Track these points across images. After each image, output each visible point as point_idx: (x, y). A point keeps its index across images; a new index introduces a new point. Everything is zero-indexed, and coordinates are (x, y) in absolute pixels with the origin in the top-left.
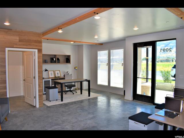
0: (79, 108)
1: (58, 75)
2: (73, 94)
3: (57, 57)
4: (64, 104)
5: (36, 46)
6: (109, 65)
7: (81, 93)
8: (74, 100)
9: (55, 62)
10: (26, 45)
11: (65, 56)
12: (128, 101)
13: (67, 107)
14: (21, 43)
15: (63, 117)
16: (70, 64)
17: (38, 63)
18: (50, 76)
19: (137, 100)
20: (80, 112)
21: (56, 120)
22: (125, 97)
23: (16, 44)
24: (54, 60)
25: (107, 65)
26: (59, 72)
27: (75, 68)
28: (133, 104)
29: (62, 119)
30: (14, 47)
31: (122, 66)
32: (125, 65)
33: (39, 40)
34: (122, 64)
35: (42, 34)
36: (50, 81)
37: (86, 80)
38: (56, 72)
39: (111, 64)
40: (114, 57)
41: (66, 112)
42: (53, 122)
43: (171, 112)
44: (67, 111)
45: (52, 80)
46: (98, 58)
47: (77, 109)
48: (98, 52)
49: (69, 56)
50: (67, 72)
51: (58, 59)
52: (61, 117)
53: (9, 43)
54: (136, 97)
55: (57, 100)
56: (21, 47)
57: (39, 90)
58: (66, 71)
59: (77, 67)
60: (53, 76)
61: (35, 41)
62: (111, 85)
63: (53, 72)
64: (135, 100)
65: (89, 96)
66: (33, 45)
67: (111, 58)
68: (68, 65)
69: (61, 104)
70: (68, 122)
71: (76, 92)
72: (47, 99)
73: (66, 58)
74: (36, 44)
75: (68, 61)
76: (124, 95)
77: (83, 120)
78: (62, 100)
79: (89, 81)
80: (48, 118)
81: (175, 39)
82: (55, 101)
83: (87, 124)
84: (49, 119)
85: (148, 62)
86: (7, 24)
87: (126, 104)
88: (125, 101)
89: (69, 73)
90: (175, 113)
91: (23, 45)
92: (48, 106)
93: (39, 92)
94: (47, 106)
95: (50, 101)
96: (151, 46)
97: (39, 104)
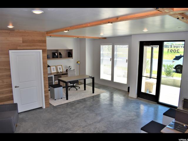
0: (86, 109)
1: (60, 70)
2: (77, 90)
3: (59, 51)
4: (70, 102)
5: (41, 46)
6: (113, 59)
7: (85, 89)
8: (79, 98)
9: (57, 57)
10: (30, 46)
11: (67, 50)
12: (133, 99)
13: (74, 108)
14: (24, 44)
15: (72, 120)
16: (72, 58)
17: (43, 64)
18: (53, 72)
19: (141, 98)
20: (88, 113)
21: (66, 124)
22: (129, 95)
23: (20, 46)
24: (55, 55)
25: (111, 60)
26: (61, 67)
27: (77, 63)
28: (138, 103)
29: (72, 122)
30: (18, 48)
31: (127, 62)
32: (129, 61)
33: (43, 39)
34: (127, 60)
35: (46, 33)
36: (52, 77)
37: (91, 77)
38: (58, 67)
39: (115, 59)
40: (117, 53)
41: (73, 114)
42: (64, 127)
43: (181, 125)
44: (74, 112)
45: (55, 75)
46: (101, 52)
47: (84, 109)
48: (101, 46)
49: (71, 50)
50: (70, 67)
51: (60, 54)
52: (70, 120)
53: (12, 45)
54: (140, 95)
55: (62, 98)
56: (25, 48)
57: (45, 91)
58: (68, 66)
59: (79, 61)
60: (55, 71)
61: (39, 41)
62: (114, 81)
63: (55, 67)
64: (139, 98)
65: (93, 92)
66: (37, 45)
67: (115, 53)
68: (71, 59)
69: (67, 104)
70: (79, 126)
71: (79, 88)
72: (51, 97)
73: (68, 52)
74: (40, 44)
75: (71, 55)
76: (127, 91)
77: (92, 124)
78: (67, 99)
79: (93, 78)
80: (58, 121)
81: (184, 41)
82: (60, 100)
83: (96, 128)
84: (59, 123)
85: (153, 59)
86: (11, 27)
87: (131, 103)
88: (129, 98)
89: (71, 67)
90: (185, 126)
91: (27, 46)
92: (55, 105)
93: (45, 93)
94: (53, 106)
95: (55, 100)
96: (158, 46)
97: (45, 105)
